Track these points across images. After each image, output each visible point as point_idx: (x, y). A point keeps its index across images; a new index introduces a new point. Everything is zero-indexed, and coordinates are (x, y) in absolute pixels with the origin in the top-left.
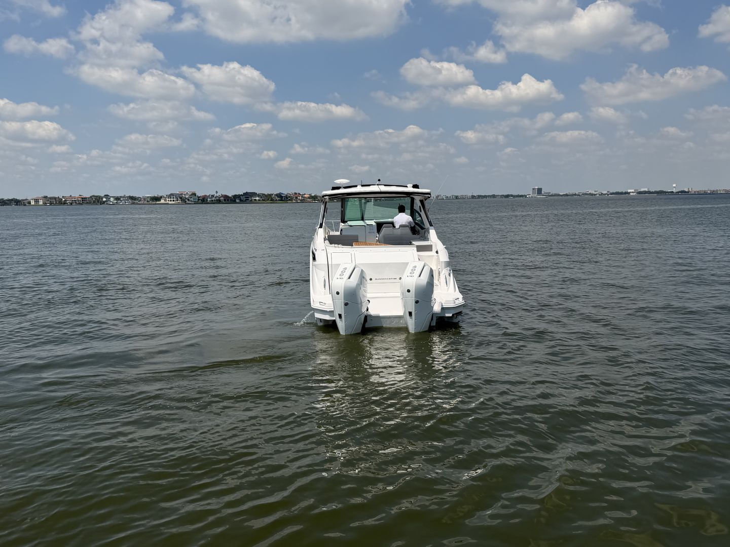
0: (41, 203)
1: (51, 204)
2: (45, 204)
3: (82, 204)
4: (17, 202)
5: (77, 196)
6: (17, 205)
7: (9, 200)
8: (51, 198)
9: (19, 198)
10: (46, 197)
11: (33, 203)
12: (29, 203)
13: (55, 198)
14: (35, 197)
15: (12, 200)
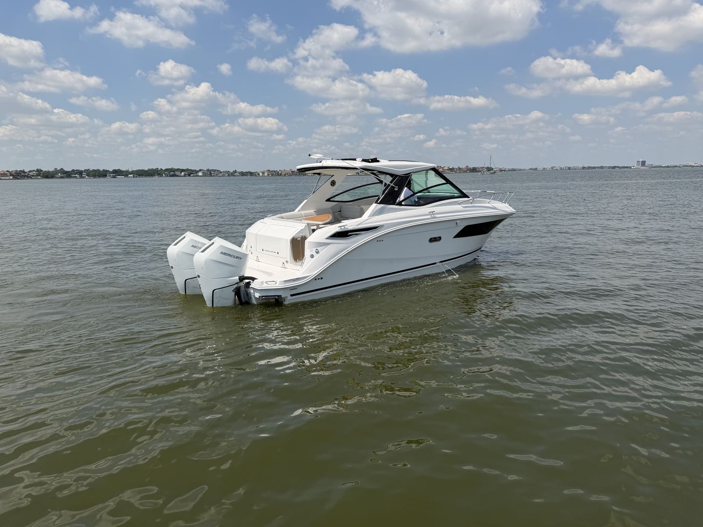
0: (266, 174)
1: (272, 175)
2: (268, 175)
3: (291, 176)
4: (251, 174)
5: (289, 170)
6: (251, 176)
7: (246, 172)
8: (272, 171)
9: (253, 171)
10: (269, 171)
11: (261, 174)
12: (259, 174)
13: (275, 171)
14: (262, 170)
15: (248, 172)
